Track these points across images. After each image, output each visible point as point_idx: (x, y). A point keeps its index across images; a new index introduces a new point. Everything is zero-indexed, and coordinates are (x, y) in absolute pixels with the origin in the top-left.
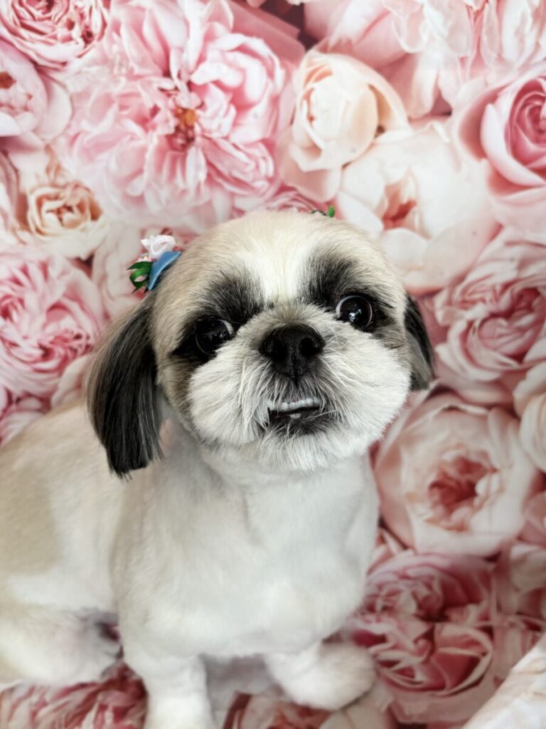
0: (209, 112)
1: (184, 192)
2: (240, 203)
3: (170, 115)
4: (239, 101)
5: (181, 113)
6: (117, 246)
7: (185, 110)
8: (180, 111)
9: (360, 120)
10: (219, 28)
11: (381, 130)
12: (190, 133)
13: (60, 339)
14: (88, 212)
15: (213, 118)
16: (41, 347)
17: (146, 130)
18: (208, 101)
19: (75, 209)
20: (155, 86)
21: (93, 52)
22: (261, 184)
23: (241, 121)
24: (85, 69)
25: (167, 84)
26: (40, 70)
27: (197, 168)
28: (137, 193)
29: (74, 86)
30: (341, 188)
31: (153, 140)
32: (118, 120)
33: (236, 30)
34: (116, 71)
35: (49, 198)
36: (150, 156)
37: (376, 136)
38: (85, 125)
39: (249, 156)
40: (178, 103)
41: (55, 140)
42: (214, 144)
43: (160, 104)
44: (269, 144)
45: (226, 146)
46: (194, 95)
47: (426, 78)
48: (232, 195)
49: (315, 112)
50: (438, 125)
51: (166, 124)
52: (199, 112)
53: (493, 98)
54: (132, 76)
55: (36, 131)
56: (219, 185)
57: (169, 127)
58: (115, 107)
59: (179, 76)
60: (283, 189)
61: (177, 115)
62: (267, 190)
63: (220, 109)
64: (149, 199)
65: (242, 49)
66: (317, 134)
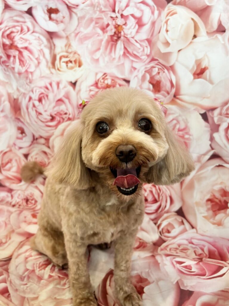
0: (128, 27)
1: (114, 59)
2: (135, 65)
3: (113, 27)
4: (140, 23)
5: (117, 27)
6: (86, 78)
7: (119, 26)
8: (117, 26)
9: (187, 33)
11: (195, 36)
12: (119, 35)
13: (59, 114)
14: (78, 64)
15: (129, 29)
16: (51, 116)
17: (104, 33)
18: (128, 22)
19: (73, 62)
20: (109, 16)
21: (88, 2)
22: (144, 57)
23: (139, 31)
24: (85, 8)
25: (113, 15)
26: (69, 8)
27: (121, 49)
28: (96, 58)
29: (80, 14)
30: (177, 60)
31: (105, 37)
32: (94, 28)
34: (96, 9)
35: (64, 57)
36: (103, 43)
37: (193, 39)
38: (82, 29)
39: (141, 45)
40: (117, 23)
41: (70, 34)
42: (128, 40)
43: (110, 23)
44: (149, 41)
45: (133, 41)
46: (123, 19)
47: (215, 16)
48: (132, 61)
49: (169, 29)
50: (219, 36)
51: (111, 31)
52: (124, 27)
54: (101, 11)
55: (64, 30)
56: (128, 57)
57: (112, 32)
58: (94, 23)
59: (118, 12)
60: (153, 60)
61: (116, 28)
62: (147, 60)
63: (132, 26)
64: (101, 61)
65: (143, 2)
66: (169, 37)
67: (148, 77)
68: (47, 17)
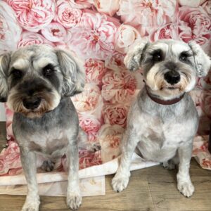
0: (101, 37)
1: (95, 52)
4: (107, 34)
5: (95, 37)
9: (132, 37)
10: (104, 20)
17: (88, 40)
18: (101, 34)
20: (90, 31)
21: (78, 25)
23: (107, 38)
24: (76, 28)
25: (92, 31)
26: (66, 29)
27: (98, 47)
29: (73, 32)
31: (89, 42)
33: (107, 20)
34: (82, 29)
36: (88, 44)
37: (135, 40)
38: (74, 39)
39: (109, 45)
40: (95, 35)
41: (68, 42)
42: (102, 43)
43: (91, 35)
44: (113, 43)
45: (104, 43)
46: (98, 33)
47: (144, 29)
48: (105, 52)
49: (123, 36)
50: (146, 37)
51: (92, 38)
52: (99, 36)
53: (156, 31)
55: (63, 40)
56: (102, 50)
58: (81, 35)
59: (95, 29)
60: (116, 51)
65: (108, 24)
66: (123, 40)
67: (114, 59)
68: (52, 34)
